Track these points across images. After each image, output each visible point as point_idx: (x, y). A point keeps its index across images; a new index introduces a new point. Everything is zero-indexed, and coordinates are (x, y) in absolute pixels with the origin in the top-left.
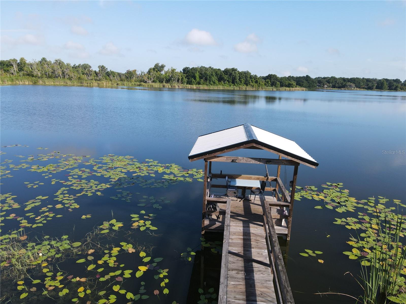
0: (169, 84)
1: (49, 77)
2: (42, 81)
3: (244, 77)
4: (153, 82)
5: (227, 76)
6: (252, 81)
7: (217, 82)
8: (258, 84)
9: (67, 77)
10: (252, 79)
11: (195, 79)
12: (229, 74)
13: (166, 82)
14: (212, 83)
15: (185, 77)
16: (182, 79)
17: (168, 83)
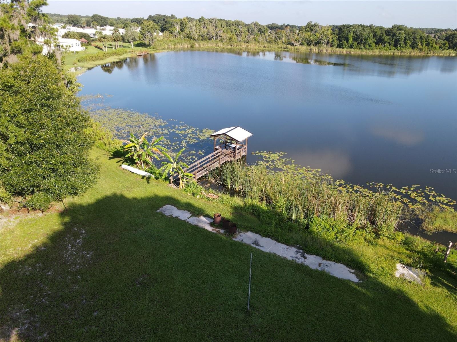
0: (316, 48)
1: (204, 39)
2: (198, 44)
3: (411, 37)
4: (301, 44)
5: (388, 37)
6: (422, 42)
7: (373, 45)
8: (430, 47)
9: (219, 38)
10: (422, 41)
11: (347, 42)
12: (392, 34)
13: (314, 45)
14: (367, 46)
15: (336, 39)
16: (333, 41)
17: (316, 46)
